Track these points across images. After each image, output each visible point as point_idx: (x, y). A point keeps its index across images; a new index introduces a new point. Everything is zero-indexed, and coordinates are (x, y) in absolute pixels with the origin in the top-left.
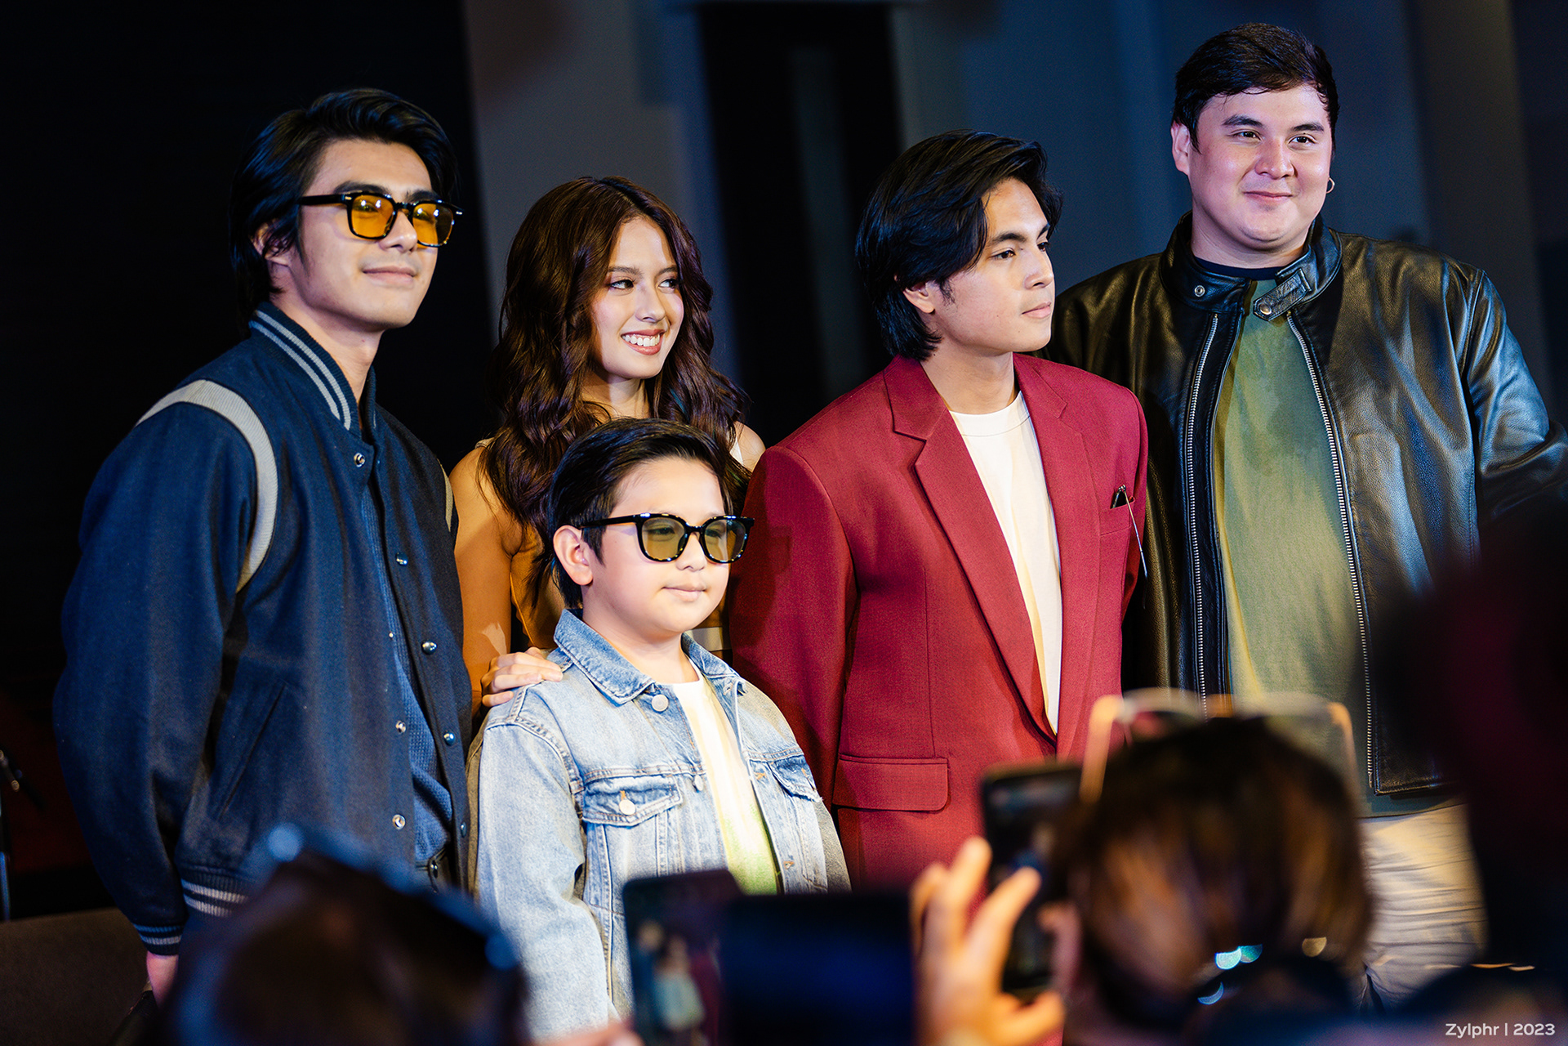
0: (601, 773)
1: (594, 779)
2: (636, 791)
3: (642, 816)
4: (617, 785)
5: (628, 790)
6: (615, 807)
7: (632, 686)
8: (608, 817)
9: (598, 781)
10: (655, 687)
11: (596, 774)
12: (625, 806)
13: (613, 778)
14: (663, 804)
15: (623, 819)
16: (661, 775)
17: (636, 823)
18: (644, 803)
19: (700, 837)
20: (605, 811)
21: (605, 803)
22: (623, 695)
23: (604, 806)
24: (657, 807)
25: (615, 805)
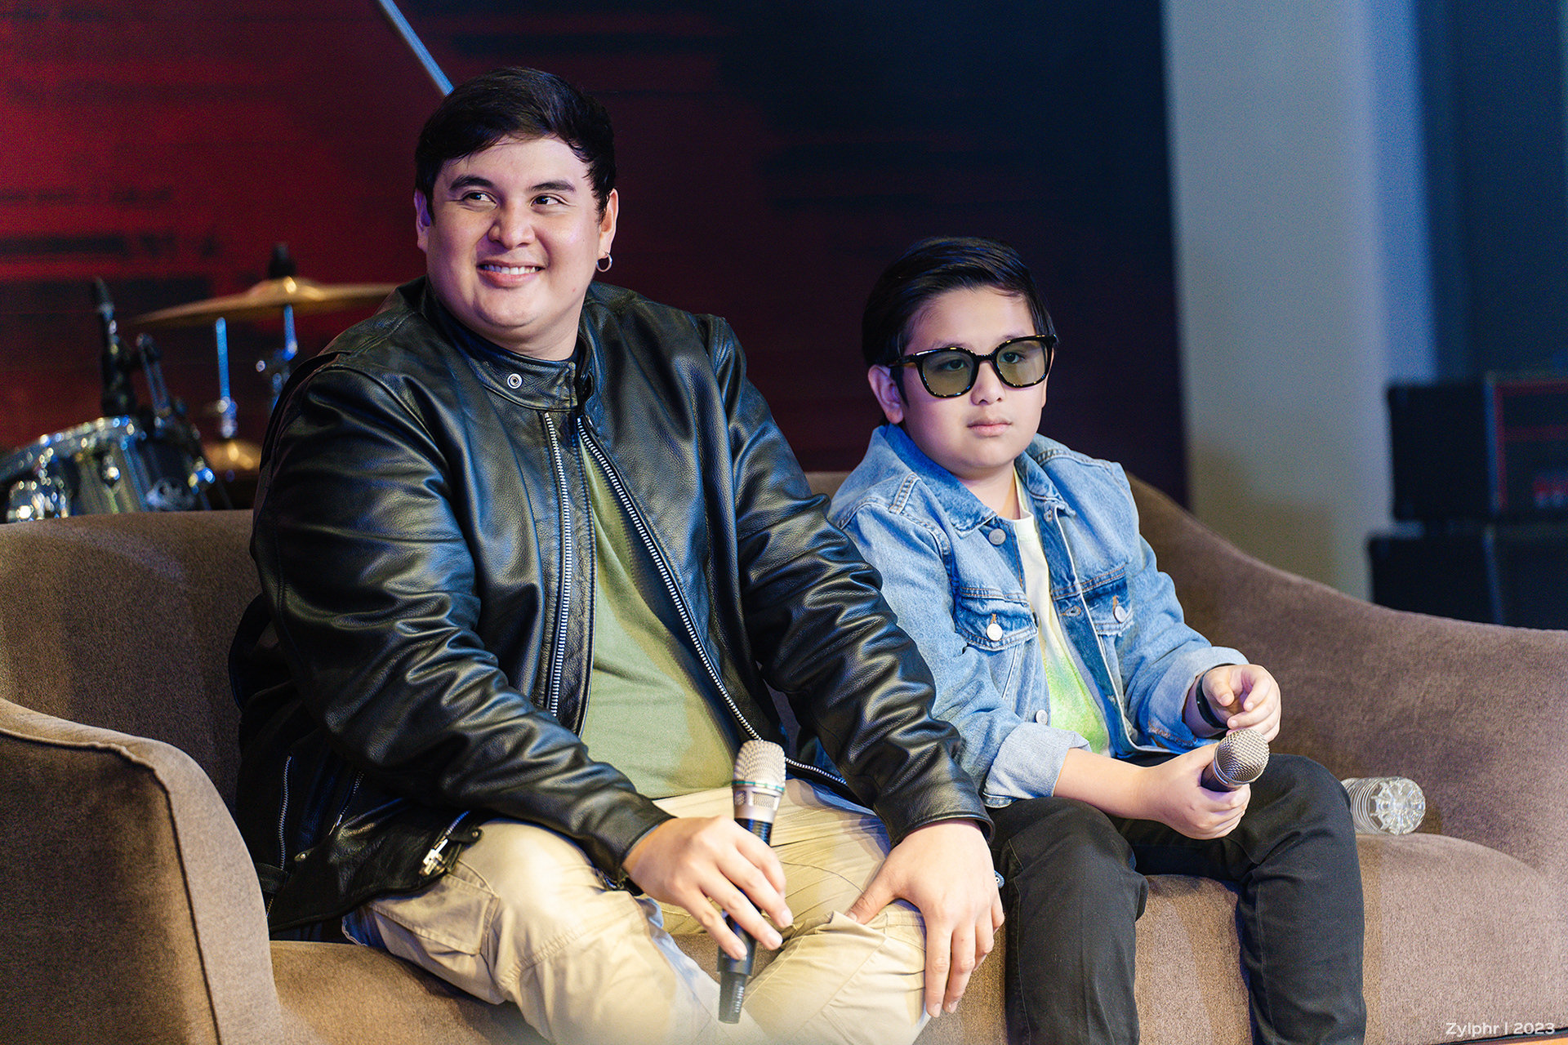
0: (977, 592)
1: (969, 596)
2: (1007, 617)
3: (1007, 643)
4: (991, 606)
5: (1000, 614)
6: (982, 630)
7: (973, 519)
8: (973, 637)
9: (972, 599)
10: (995, 519)
11: (972, 592)
12: (994, 631)
13: (988, 599)
14: (1025, 634)
15: (988, 644)
16: (1021, 603)
17: (999, 649)
18: (1012, 630)
19: (1036, 673)
20: (971, 631)
21: (973, 623)
22: (965, 528)
23: (972, 626)
24: (1022, 636)
25: (983, 627)
